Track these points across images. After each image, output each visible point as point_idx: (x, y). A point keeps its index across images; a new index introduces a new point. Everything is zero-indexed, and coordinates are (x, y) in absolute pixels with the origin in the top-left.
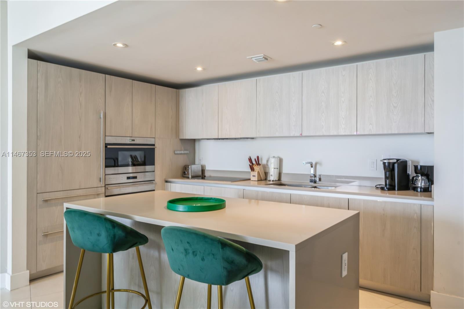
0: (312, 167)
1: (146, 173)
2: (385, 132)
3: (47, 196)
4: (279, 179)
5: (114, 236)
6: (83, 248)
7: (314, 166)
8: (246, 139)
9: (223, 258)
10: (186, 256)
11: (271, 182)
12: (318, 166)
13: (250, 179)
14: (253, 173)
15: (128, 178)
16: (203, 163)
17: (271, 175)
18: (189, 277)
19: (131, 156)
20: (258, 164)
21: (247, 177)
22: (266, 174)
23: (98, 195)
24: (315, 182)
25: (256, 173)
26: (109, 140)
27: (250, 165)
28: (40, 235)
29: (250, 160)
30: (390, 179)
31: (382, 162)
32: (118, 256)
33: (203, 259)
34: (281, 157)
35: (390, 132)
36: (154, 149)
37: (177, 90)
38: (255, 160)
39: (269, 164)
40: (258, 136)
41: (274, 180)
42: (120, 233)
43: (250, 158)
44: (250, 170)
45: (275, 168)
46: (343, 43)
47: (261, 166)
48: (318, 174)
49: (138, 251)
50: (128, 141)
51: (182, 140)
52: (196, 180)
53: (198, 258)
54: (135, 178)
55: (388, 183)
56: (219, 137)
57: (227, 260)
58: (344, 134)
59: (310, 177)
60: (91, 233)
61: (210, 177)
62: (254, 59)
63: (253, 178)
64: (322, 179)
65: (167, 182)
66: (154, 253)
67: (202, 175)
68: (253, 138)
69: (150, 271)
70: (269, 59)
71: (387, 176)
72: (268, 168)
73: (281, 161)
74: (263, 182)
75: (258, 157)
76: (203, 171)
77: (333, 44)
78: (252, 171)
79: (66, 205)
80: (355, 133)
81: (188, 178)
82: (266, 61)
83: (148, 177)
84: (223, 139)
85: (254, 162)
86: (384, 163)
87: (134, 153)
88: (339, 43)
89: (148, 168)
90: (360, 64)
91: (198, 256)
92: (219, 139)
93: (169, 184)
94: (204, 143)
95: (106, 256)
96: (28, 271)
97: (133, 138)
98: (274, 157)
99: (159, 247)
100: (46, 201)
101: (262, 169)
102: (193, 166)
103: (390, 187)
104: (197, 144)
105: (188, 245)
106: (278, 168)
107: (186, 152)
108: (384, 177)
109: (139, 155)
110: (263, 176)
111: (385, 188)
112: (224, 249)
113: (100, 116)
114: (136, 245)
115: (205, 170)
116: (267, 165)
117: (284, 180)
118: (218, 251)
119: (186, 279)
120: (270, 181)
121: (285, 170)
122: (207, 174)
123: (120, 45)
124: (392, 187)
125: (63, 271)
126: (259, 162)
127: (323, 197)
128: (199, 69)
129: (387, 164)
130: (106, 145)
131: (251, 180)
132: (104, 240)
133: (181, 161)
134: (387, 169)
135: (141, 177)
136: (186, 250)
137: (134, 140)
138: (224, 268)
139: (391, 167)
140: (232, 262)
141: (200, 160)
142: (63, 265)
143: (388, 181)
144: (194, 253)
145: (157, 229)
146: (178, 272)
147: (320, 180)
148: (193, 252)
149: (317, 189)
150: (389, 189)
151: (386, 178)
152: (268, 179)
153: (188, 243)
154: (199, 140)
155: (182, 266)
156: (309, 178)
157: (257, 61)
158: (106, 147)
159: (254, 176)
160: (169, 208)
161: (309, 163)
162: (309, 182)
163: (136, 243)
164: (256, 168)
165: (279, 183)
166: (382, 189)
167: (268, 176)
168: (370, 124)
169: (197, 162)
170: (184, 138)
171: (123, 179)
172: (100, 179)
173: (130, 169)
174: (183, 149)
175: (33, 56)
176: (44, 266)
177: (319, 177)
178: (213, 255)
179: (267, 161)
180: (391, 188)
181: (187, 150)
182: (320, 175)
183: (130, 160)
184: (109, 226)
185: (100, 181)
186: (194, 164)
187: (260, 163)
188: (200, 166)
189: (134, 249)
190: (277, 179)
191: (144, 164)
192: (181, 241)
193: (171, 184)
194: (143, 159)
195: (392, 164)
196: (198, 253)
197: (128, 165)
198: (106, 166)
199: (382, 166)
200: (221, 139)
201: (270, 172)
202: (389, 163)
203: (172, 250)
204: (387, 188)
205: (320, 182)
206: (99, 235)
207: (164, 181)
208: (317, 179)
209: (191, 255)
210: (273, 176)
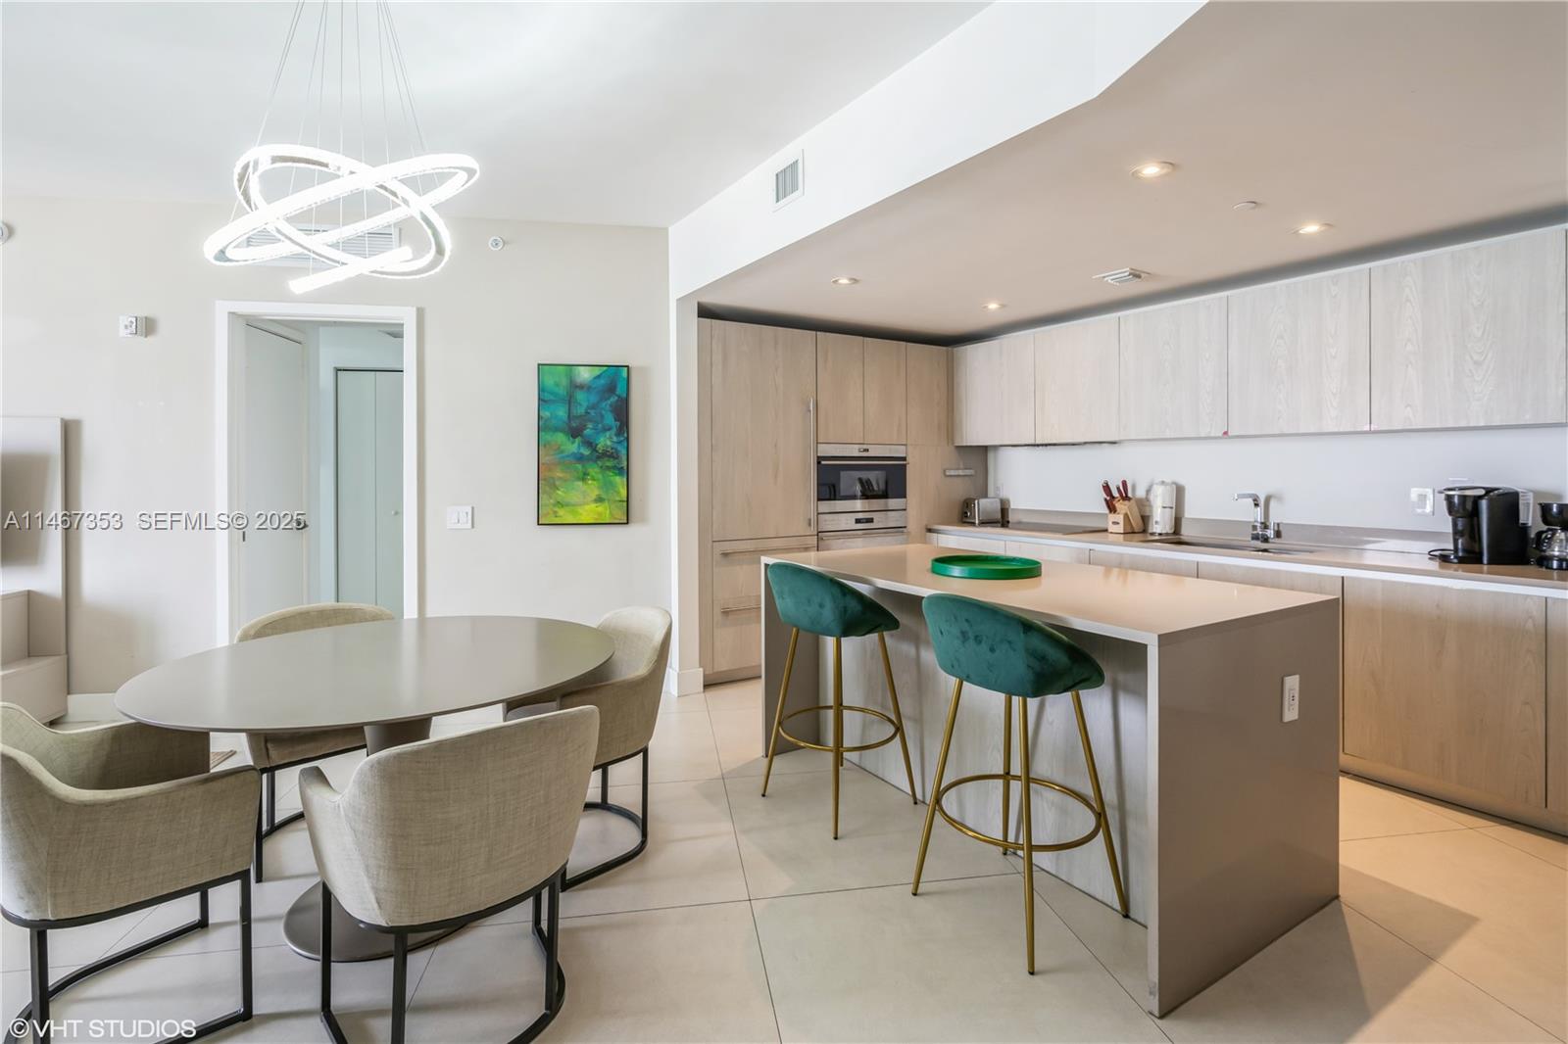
0: (1256, 505)
1: (889, 513)
2: (1451, 424)
3: (728, 547)
4: (1177, 531)
5: (845, 609)
6: (796, 626)
7: (1262, 502)
8: (1097, 445)
9: (1027, 650)
10: (963, 642)
11: (1157, 538)
12: (1273, 504)
13: (1106, 530)
14: (1112, 517)
15: (858, 521)
16: (1005, 494)
17: (1156, 522)
18: (968, 679)
19: (860, 480)
20: (1126, 498)
21: (1100, 525)
22: (1145, 519)
23: (806, 549)
24: (1266, 540)
25: (1120, 518)
26: (826, 450)
27: (1106, 500)
28: (718, 611)
29: (1107, 488)
30: (1466, 537)
31: (1443, 496)
32: (850, 644)
33: (992, 650)
34: (1182, 481)
35: (1463, 424)
36: (905, 466)
37: (950, 349)
38: (1118, 488)
39: (1151, 498)
40: (1122, 438)
41: (1164, 532)
42: (854, 606)
43: (1107, 484)
44: (1106, 511)
45: (1164, 507)
46: (1323, 228)
47: (1132, 501)
48: (1273, 520)
49: (882, 640)
50: (854, 451)
51: (960, 448)
52: (989, 530)
53: (984, 647)
54: (870, 520)
55: (1460, 546)
56: (1038, 442)
57: (1032, 653)
58: (1336, 430)
59: (1251, 528)
60: (809, 601)
61: (1020, 523)
62: (1109, 279)
63: (1112, 528)
64: (1283, 534)
65: (930, 530)
66: (908, 649)
67: (1002, 519)
68: (1114, 443)
69: (903, 680)
70: (1143, 275)
71: (1460, 528)
72: (1151, 506)
73: (1180, 491)
74: (1140, 537)
75: (1124, 483)
76: (1004, 511)
77: (1296, 232)
78: (1111, 512)
79: (765, 560)
80: (1367, 428)
81: (973, 524)
82: (1137, 280)
83: (893, 519)
84: (1046, 445)
85: (1116, 494)
86: (1449, 498)
87: (864, 475)
88: (1311, 228)
89: (893, 503)
90: (1377, 265)
91: (983, 642)
92: (1038, 445)
93: (935, 535)
94: (1005, 453)
95: (830, 642)
96: (701, 669)
97: (865, 447)
98: (1163, 483)
99: (917, 640)
100: (725, 555)
101: (1135, 509)
102: (983, 501)
103: (1466, 555)
104: (991, 455)
105: (966, 624)
106: (1171, 508)
107: (968, 472)
108: (1450, 529)
109: (876, 478)
110: (1137, 523)
111: (1452, 557)
112: (1029, 634)
113: (809, 407)
114: (879, 629)
115: (1008, 509)
116: (1147, 499)
117: (1187, 532)
118: (1019, 638)
119: (965, 683)
120: (1153, 534)
121: (1190, 512)
122: (1012, 518)
123: (844, 281)
124: (1472, 555)
125: (760, 677)
126: (1126, 494)
127: (1278, 572)
128: (993, 306)
129: (1456, 500)
130: (819, 459)
131: (1110, 531)
132: (829, 615)
133: (960, 490)
134: (1458, 511)
135: (879, 520)
136: (964, 634)
137: (867, 450)
138: (1029, 666)
139: (1469, 506)
140: (1042, 659)
141: (997, 488)
142: (760, 666)
143: (1460, 541)
144: (978, 639)
145: (912, 603)
146: (951, 670)
147: (1278, 534)
148: (976, 637)
149: (1271, 554)
150: (1462, 561)
151: (1457, 533)
152: (1150, 531)
153: (967, 620)
154: (996, 447)
155: (958, 660)
156: (1250, 531)
157: (1119, 282)
158: (819, 463)
159: (1115, 523)
160: (934, 571)
161: (1250, 496)
162: (1250, 539)
163: (879, 626)
164: (1120, 505)
165: (1175, 538)
166: (1444, 559)
167: (1150, 525)
168: (1409, 405)
169: (991, 492)
170: (965, 444)
171: (848, 522)
172: (810, 520)
173: (858, 504)
174: (962, 466)
175: (706, 312)
176: (723, 665)
177: (1276, 528)
178: (1010, 642)
179: (1148, 491)
180: (1469, 557)
181: (970, 469)
182: (1278, 524)
183: (858, 488)
184: (837, 591)
185: (810, 525)
186: (985, 496)
187: (1130, 495)
188: (998, 501)
189: (874, 636)
190: (1172, 531)
191: (885, 495)
192: (956, 618)
193: (940, 535)
194: (882, 486)
195: (1472, 500)
196: (984, 638)
197: (853, 497)
198: (819, 499)
199: (1444, 504)
200: (1042, 445)
201: (1154, 515)
202: (1463, 498)
203: (942, 633)
204: (1455, 557)
205: (1277, 540)
206: (821, 606)
207: (925, 530)
208: (1270, 533)
209: (971, 641)
210: (1161, 522)
